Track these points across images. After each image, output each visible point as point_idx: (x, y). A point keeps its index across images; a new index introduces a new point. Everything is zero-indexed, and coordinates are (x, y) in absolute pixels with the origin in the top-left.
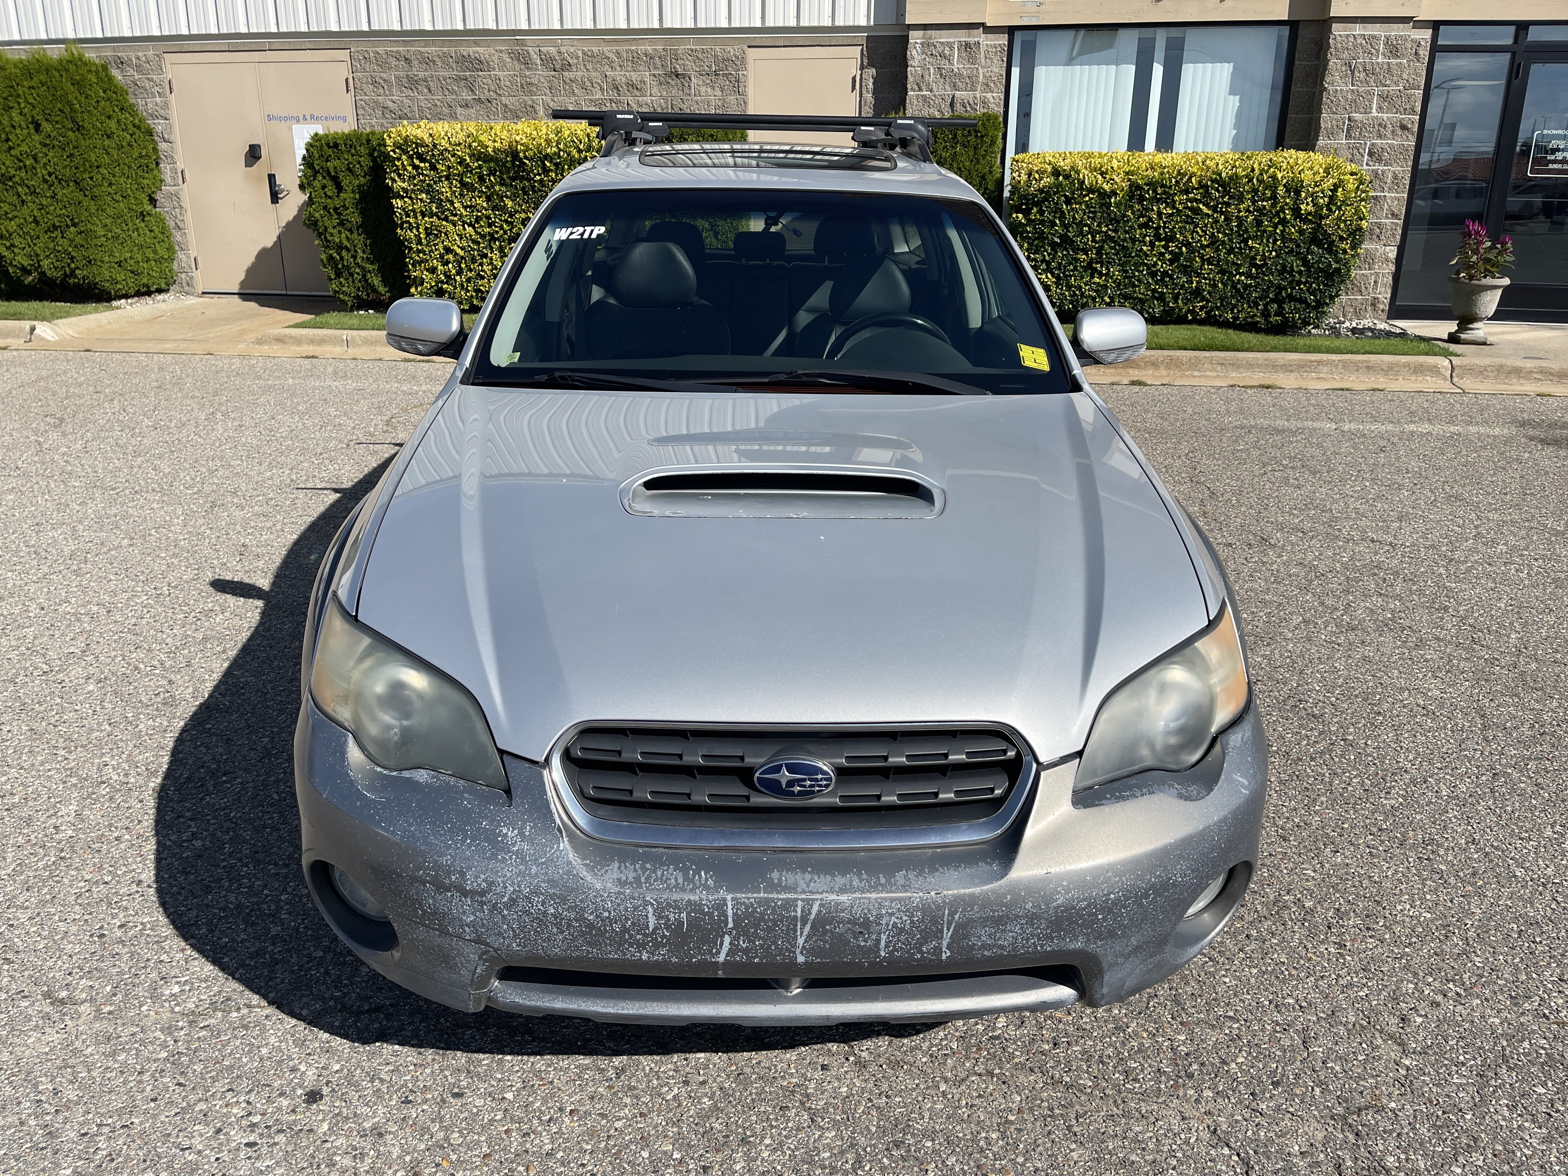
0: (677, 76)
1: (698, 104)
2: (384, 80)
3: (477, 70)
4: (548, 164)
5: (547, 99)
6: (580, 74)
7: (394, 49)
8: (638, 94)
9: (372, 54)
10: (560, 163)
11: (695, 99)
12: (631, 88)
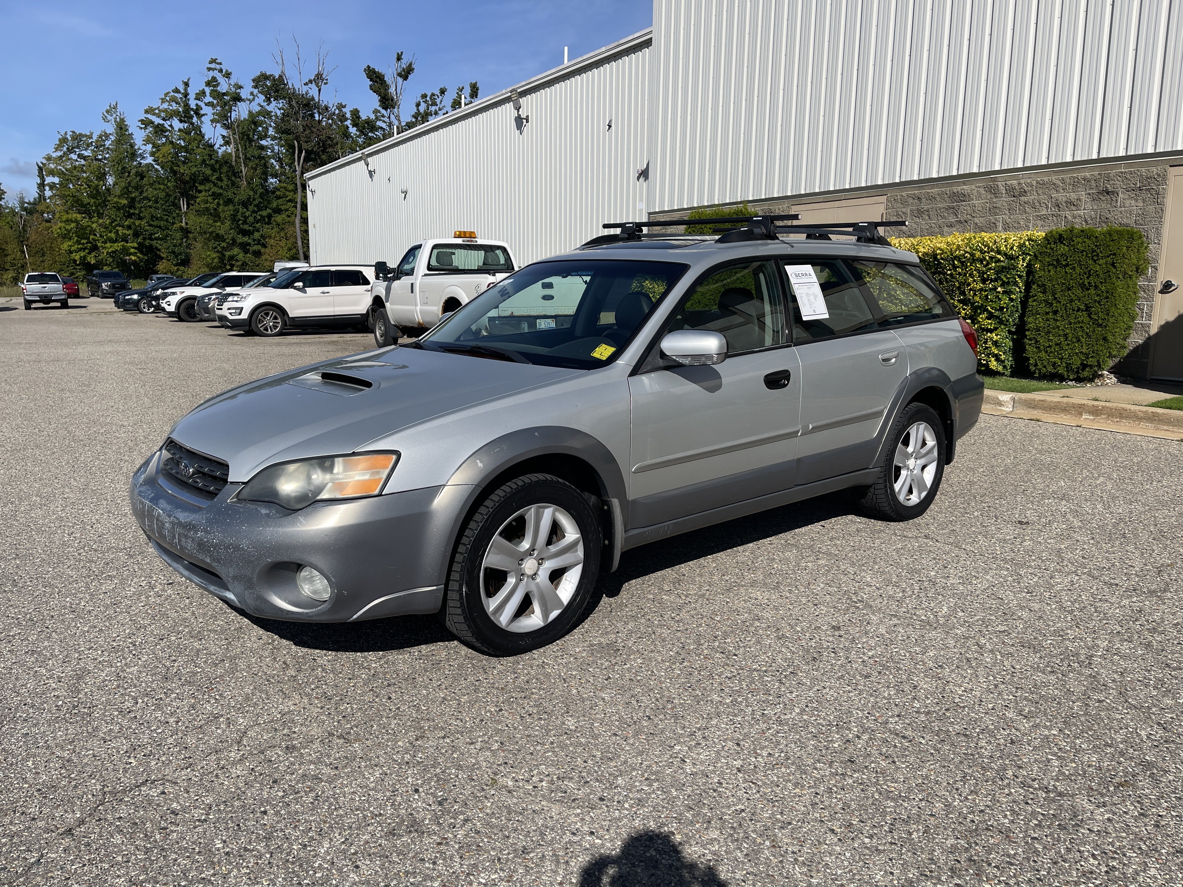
0: (1108, 193)
1: (1121, 213)
2: (904, 213)
3: (962, 201)
4: (956, 263)
5: (1006, 217)
6: (1032, 197)
7: (913, 192)
8: (1074, 208)
9: (899, 197)
10: (964, 262)
11: (1120, 209)
12: (1069, 205)
